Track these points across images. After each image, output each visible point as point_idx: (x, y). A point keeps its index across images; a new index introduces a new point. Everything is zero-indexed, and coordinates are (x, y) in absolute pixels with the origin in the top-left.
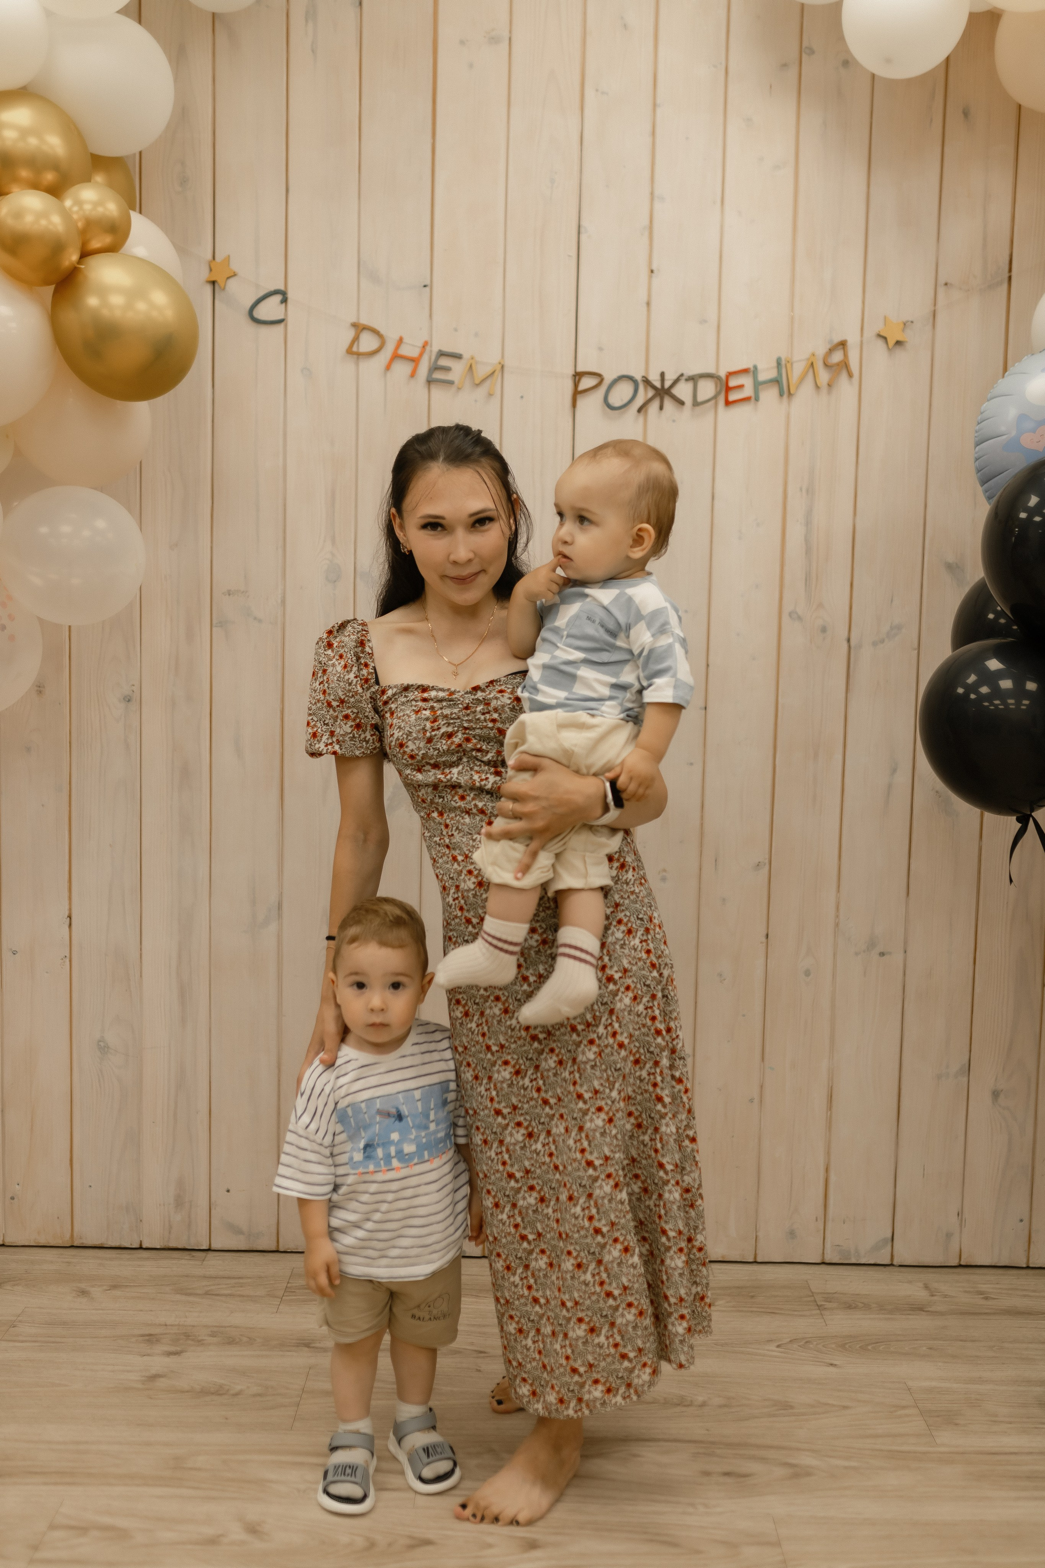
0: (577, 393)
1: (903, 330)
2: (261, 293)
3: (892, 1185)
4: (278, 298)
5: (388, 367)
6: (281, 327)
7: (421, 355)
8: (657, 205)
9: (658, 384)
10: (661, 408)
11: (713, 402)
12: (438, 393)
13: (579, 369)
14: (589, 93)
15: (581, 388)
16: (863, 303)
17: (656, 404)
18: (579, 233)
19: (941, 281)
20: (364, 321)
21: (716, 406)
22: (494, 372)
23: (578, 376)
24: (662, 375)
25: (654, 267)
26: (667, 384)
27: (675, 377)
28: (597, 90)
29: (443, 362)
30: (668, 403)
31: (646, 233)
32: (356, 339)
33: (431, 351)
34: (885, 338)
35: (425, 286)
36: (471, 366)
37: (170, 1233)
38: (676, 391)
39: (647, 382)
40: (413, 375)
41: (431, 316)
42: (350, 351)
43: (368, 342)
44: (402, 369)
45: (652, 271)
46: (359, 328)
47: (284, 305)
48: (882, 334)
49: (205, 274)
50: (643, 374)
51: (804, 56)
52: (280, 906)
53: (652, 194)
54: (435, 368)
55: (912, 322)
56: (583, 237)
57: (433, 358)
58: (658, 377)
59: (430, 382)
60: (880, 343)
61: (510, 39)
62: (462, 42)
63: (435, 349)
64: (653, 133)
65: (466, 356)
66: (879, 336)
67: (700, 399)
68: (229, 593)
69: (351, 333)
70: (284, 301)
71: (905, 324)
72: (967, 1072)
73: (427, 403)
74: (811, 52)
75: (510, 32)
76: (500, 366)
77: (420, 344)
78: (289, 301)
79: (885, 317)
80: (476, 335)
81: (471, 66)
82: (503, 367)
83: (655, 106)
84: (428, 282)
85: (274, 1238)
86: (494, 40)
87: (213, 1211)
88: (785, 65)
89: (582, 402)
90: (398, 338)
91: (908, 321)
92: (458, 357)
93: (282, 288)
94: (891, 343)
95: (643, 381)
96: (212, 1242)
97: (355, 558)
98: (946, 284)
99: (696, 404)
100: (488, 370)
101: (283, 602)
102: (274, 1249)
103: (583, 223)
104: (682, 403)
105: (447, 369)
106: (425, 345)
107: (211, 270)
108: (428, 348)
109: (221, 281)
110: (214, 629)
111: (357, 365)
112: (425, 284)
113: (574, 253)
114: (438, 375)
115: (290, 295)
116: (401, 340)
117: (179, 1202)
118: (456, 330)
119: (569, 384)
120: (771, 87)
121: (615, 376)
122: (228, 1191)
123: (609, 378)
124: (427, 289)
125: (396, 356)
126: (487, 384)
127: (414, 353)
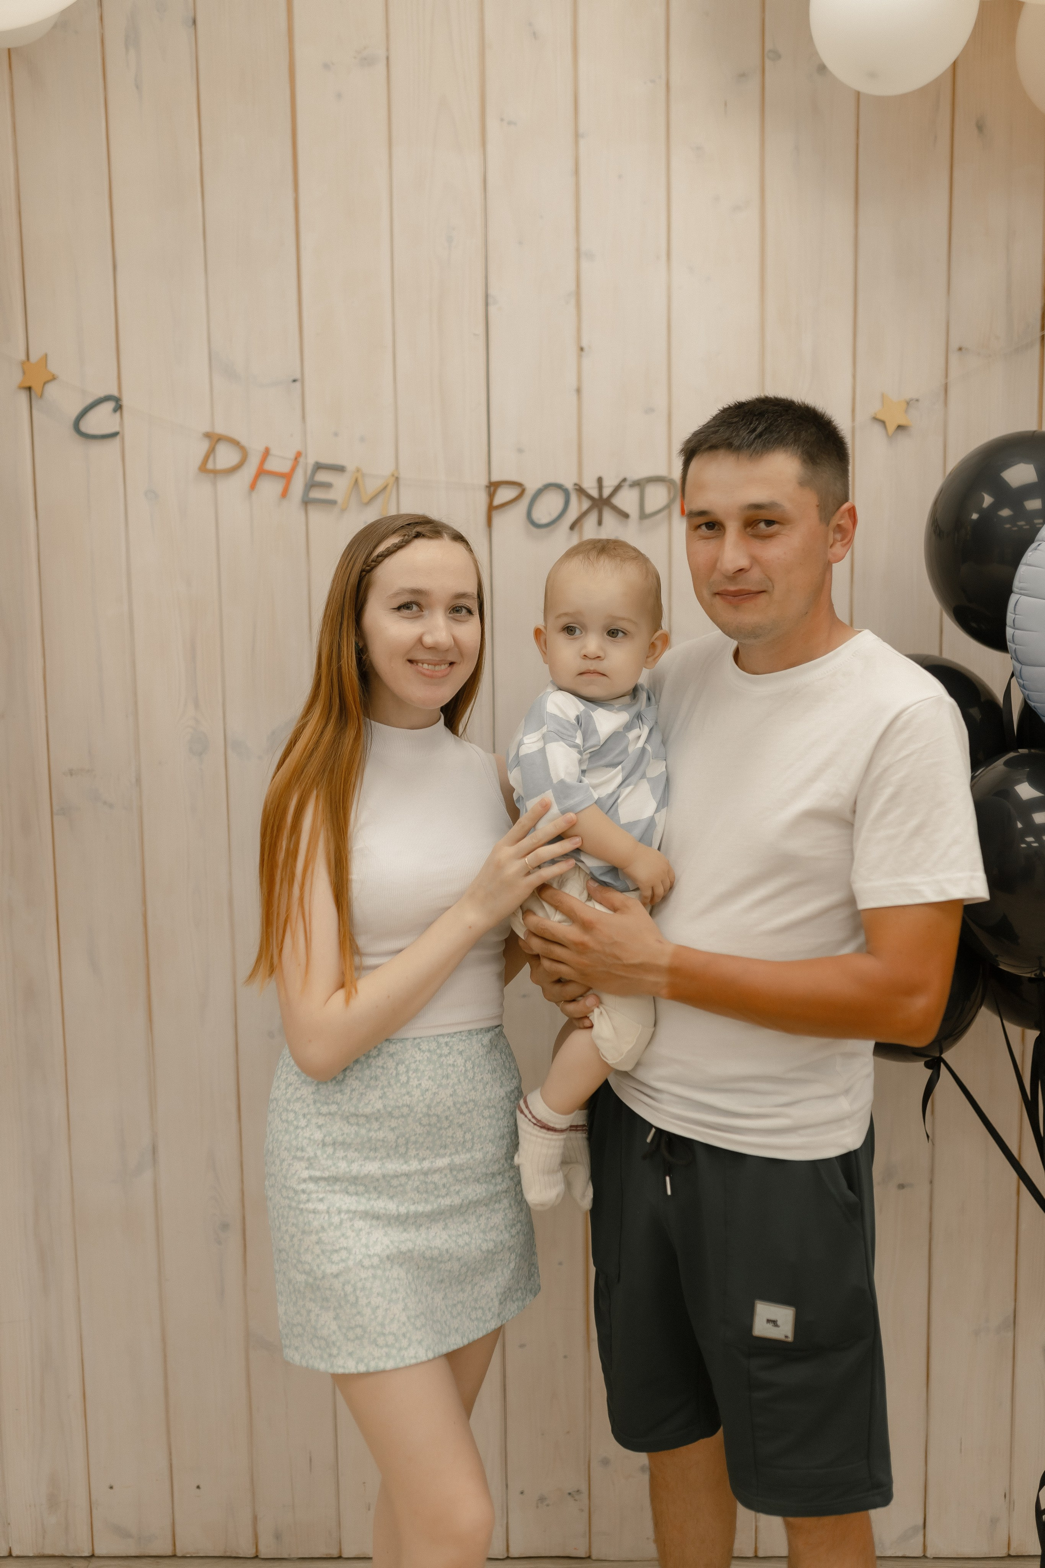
0: (492, 509)
1: (906, 411)
2: (89, 401)
3: (923, 1463)
4: (110, 405)
5: (253, 486)
6: (116, 441)
7: (293, 469)
8: (585, 264)
9: (594, 493)
10: (600, 523)
11: (665, 513)
12: (316, 516)
13: (495, 478)
14: (493, 125)
15: (497, 501)
16: (854, 377)
17: (593, 518)
18: (487, 305)
19: (954, 345)
20: (220, 429)
21: (670, 516)
22: (385, 488)
23: (493, 487)
24: (600, 480)
25: (584, 344)
26: (606, 492)
27: (615, 483)
28: (502, 120)
29: (322, 477)
30: (608, 516)
31: (573, 302)
32: (211, 451)
33: (306, 464)
34: (883, 423)
35: (294, 381)
36: (356, 480)
37: (44, 1538)
38: (617, 501)
39: (580, 491)
40: (284, 494)
41: (303, 417)
42: (203, 468)
43: (226, 457)
44: (270, 488)
45: (582, 349)
46: (214, 439)
47: (118, 413)
48: (879, 417)
49: (17, 378)
50: (576, 480)
51: (768, 63)
52: (154, 1150)
53: (578, 249)
54: (311, 485)
55: (917, 400)
56: (492, 309)
57: (309, 472)
58: (595, 484)
59: (306, 502)
60: (877, 428)
61: (388, 58)
62: (326, 66)
63: (311, 461)
64: (577, 172)
65: (351, 467)
66: (875, 419)
67: (649, 509)
68: (71, 773)
69: (205, 446)
70: (118, 408)
71: (908, 403)
72: (1012, 1326)
73: (304, 528)
74: (777, 56)
75: (388, 50)
76: (394, 479)
77: (292, 456)
78: (125, 409)
79: (883, 396)
80: (362, 439)
81: (339, 96)
82: (397, 479)
83: (577, 136)
84: (298, 376)
85: (169, 1541)
86: (367, 61)
87: (94, 1511)
88: (743, 76)
89: (499, 520)
90: (262, 449)
91: (912, 400)
92: (339, 469)
93: (115, 393)
94: (891, 428)
95: (576, 489)
96: (95, 1547)
97: (225, 724)
98: (960, 349)
99: (643, 516)
100: (378, 484)
101: (138, 781)
102: (169, 1553)
103: (491, 292)
104: (626, 516)
105: (328, 486)
106: (299, 455)
107: (24, 373)
108: (302, 460)
109: (36, 389)
110: (55, 817)
111: (214, 484)
112: (293, 378)
113: (481, 330)
114: (315, 494)
115: (125, 402)
116: (267, 453)
117: (53, 1501)
118: (336, 434)
119: (482, 498)
120: (726, 105)
121: (539, 485)
122: (111, 1488)
123: (532, 487)
124: (298, 384)
125: (261, 472)
126: (379, 501)
127: (285, 468)
